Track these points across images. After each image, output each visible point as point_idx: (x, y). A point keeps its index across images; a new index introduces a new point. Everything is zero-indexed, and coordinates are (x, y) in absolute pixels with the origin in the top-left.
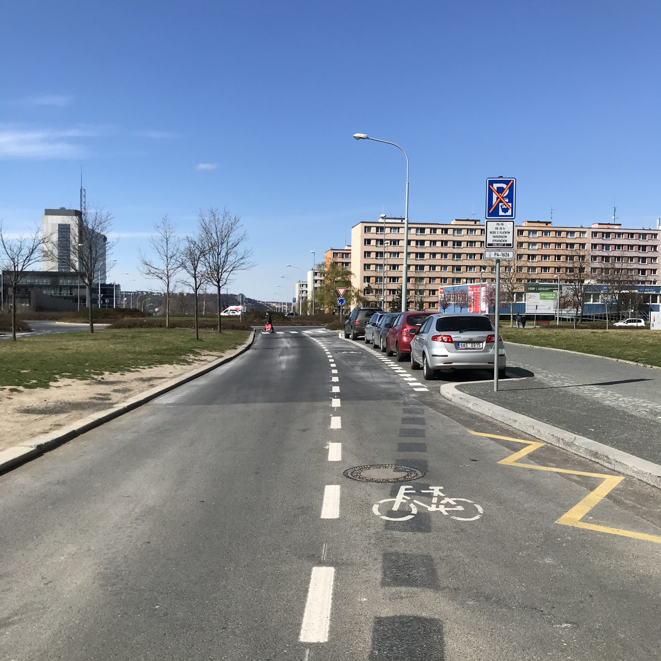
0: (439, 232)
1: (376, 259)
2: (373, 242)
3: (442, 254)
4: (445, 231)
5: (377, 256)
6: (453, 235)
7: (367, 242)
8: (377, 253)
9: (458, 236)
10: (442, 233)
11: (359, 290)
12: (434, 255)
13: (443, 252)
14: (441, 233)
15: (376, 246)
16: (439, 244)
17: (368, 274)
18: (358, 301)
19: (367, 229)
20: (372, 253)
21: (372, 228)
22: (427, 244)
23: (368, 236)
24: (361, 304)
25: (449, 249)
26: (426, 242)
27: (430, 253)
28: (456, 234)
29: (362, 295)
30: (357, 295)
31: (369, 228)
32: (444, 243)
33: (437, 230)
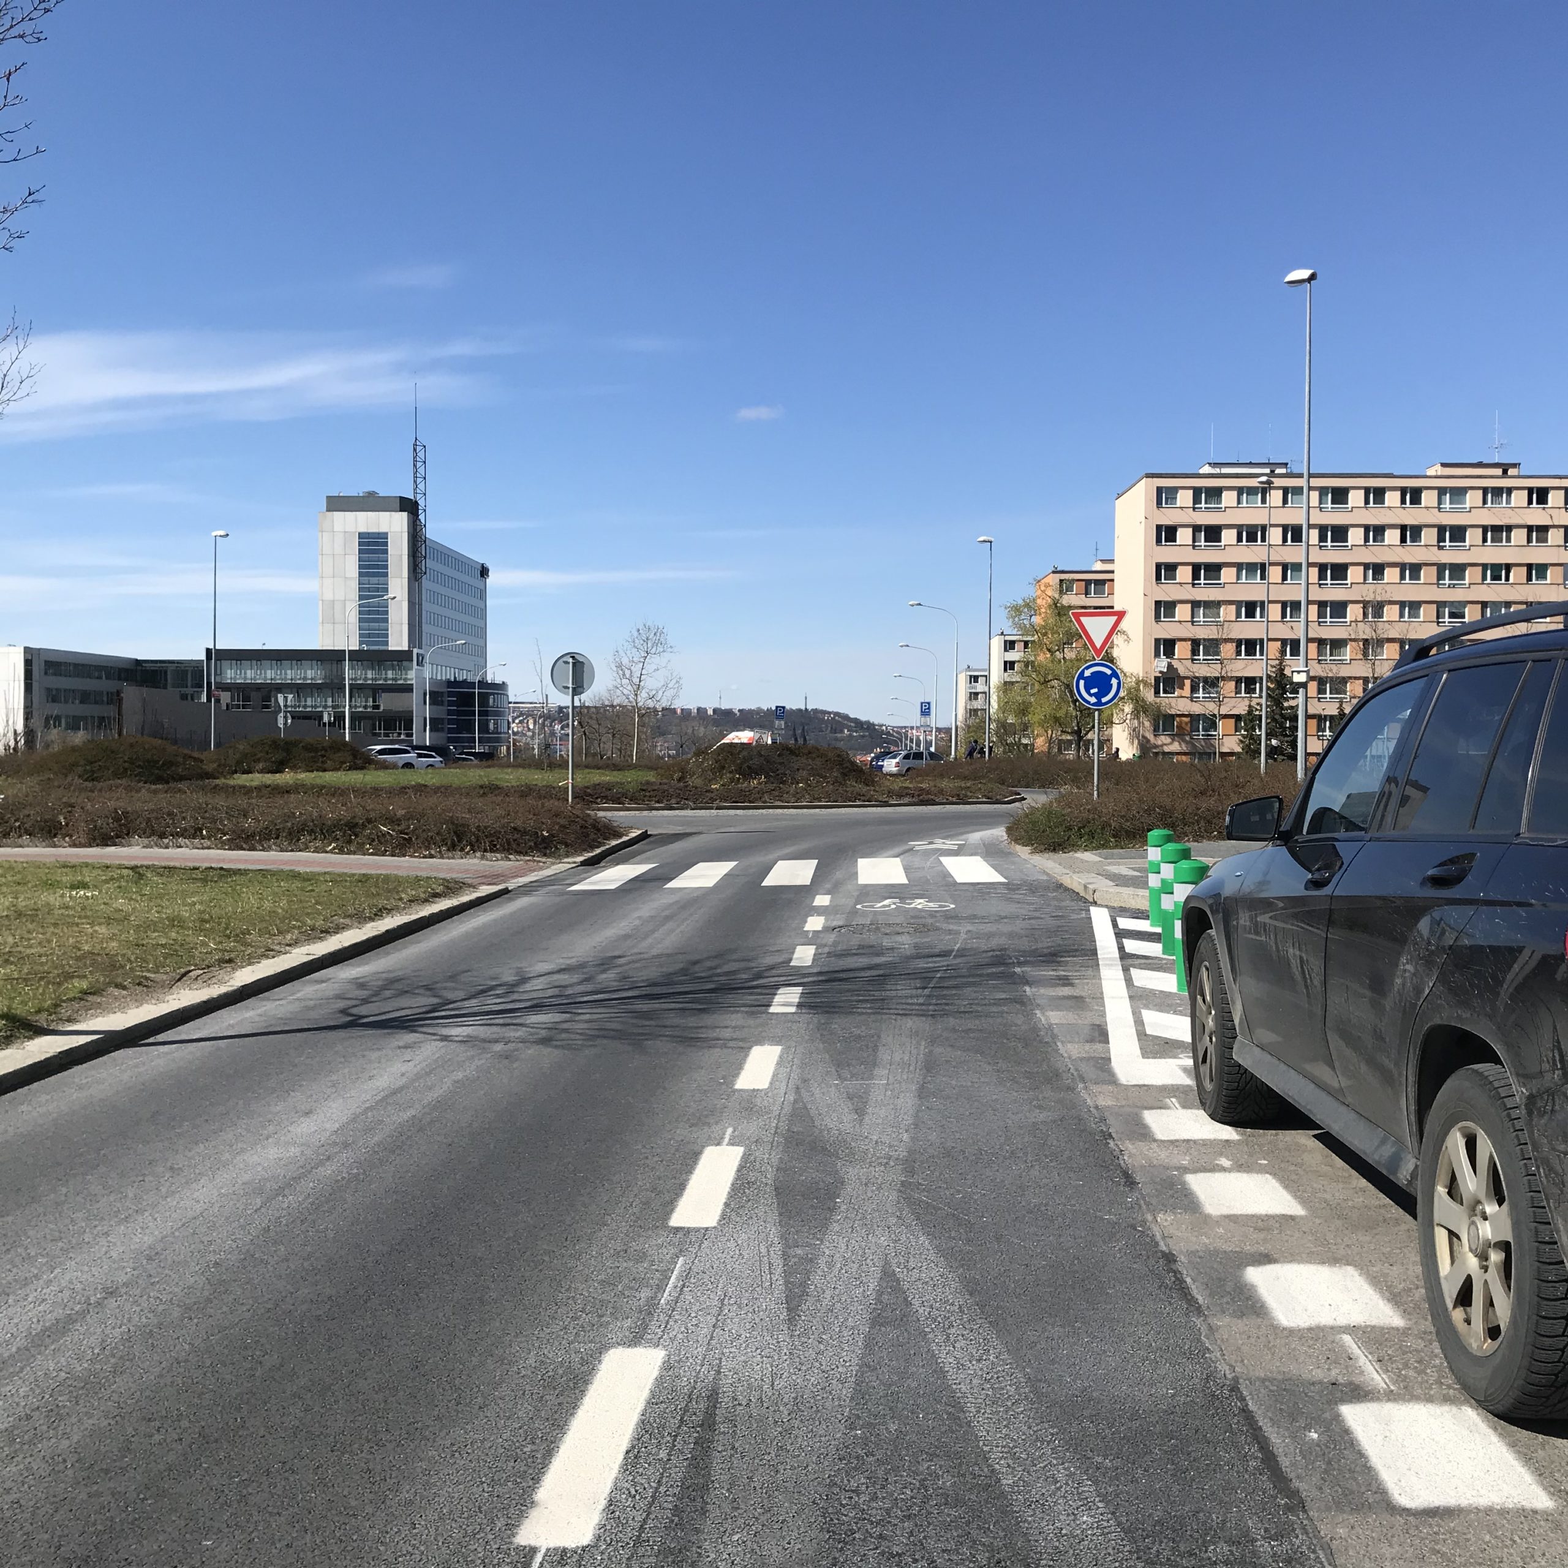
0: (1392, 498)
1: (1193, 585)
2: (1184, 536)
3: (1403, 567)
4: (1414, 496)
5: (1196, 576)
6: (1439, 509)
7: (1167, 534)
8: (1196, 568)
9: (1452, 511)
10: (1403, 501)
11: (1138, 682)
12: (1378, 570)
13: (1407, 561)
14: (1399, 504)
15: (1194, 547)
16: (1392, 537)
17: (1167, 630)
18: (1136, 714)
19: (1164, 496)
20: (1180, 569)
21: (1180, 493)
22: (1355, 536)
23: (1168, 517)
24: (1147, 724)
25: (1424, 551)
26: (1351, 533)
27: (1366, 566)
28: (1448, 505)
29: (1149, 695)
30: (1135, 697)
31: (1172, 492)
32: (1410, 533)
33: (1388, 495)
